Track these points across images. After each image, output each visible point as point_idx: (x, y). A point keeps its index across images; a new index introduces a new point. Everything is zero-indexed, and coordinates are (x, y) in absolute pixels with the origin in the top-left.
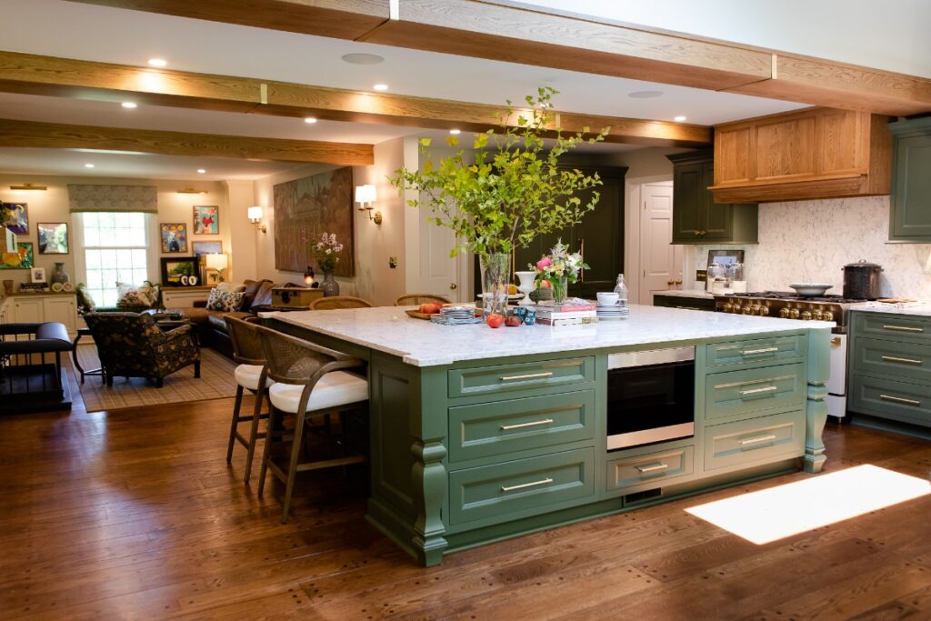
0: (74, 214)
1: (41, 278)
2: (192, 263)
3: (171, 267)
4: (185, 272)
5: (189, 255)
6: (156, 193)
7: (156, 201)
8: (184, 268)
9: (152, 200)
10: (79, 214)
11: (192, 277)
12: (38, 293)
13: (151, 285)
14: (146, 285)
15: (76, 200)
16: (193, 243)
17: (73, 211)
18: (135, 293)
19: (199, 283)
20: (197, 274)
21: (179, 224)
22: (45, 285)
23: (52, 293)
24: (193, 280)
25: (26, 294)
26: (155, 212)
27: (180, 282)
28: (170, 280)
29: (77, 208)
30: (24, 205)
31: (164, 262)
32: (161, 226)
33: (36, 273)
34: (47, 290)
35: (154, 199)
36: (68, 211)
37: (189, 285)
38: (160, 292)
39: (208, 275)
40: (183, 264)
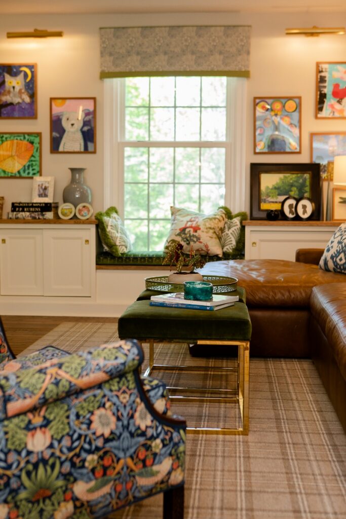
0: (108, 81)
1: (46, 196)
2: (307, 176)
3: (268, 181)
4: (294, 192)
5: (304, 159)
6: (248, 38)
7: (248, 53)
8: (292, 185)
9: (239, 52)
10: (117, 81)
11: (304, 202)
12: (35, 220)
13: (229, 215)
14: (220, 214)
15: (111, 54)
16: (312, 135)
17: (104, 75)
18: (196, 229)
19: (316, 216)
20: (316, 196)
21: (290, 98)
22: (46, 207)
23: (57, 219)
24: (306, 208)
25: (17, 220)
26: (244, 74)
27: (282, 211)
28: (264, 206)
29: (113, 69)
30: (32, 67)
31: (256, 170)
32: (256, 101)
33: (40, 186)
34: (49, 215)
35: (244, 50)
36: (98, 75)
37: (297, 218)
38: (243, 228)
39: (337, 199)
40: (291, 177)
